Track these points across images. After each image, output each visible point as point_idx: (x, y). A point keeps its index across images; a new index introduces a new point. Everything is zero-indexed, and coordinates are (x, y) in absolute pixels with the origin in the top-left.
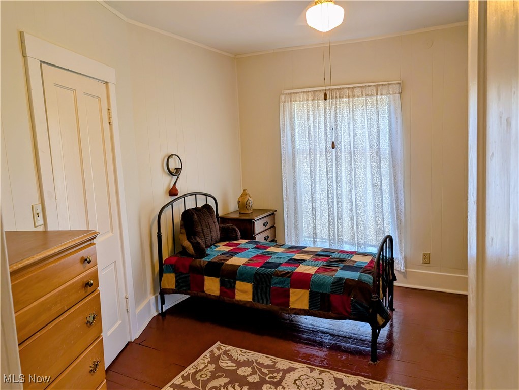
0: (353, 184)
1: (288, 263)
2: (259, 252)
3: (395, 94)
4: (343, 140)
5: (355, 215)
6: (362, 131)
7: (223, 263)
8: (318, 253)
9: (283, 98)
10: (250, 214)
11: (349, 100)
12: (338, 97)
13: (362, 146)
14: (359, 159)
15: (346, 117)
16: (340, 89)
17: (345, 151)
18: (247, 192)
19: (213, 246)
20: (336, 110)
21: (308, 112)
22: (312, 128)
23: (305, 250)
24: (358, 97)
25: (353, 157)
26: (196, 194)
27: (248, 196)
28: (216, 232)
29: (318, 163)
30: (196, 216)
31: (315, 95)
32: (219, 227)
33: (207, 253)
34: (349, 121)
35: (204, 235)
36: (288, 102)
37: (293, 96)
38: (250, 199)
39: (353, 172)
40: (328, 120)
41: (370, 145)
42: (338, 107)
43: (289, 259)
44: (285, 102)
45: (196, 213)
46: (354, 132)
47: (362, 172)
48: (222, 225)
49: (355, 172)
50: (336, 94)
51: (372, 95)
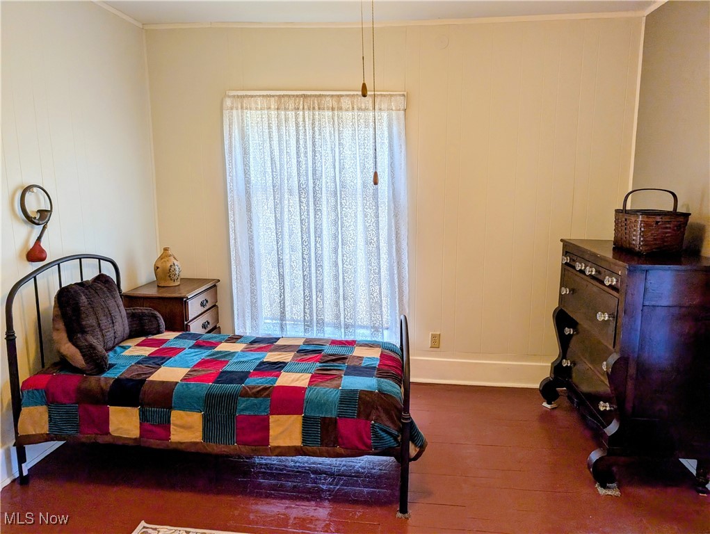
0: (340, 240)
1: (259, 370)
2: (204, 354)
3: (399, 110)
4: (323, 175)
5: (341, 284)
6: (353, 162)
7: (144, 380)
8: (300, 348)
9: (228, 102)
10: (177, 287)
11: (333, 115)
12: (316, 108)
13: (353, 184)
14: (347, 204)
15: (328, 140)
16: (320, 96)
17: (327, 191)
18: (170, 252)
19: (117, 349)
20: (313, 128)
21: (270, 127)
22: (276, 153)
23: (278, 343)
24: (347, 110)
25: (339, 201)
26: (80, 258)
27: (172, 258)
28: (122, 324)
29: (286, 207)
30: (83, 297)
31: (280, 102)
32: (127, 314)
33: (109, 362)
34: (333, 146)
35: (101, 330)
36: (237, 109)
37: (245, 101)
38: (176, 263)
39: (339, 223)
40: (301, 142)
41: (364, 183)
42: (317, 123)
43: (258, 362)
44: (232, 109)
45: (83, 292)
46: (340, 163)
47: (352, 223)
48: (131, 310)
49: (342, 223)
50: (314, 103)
51: (366, 109)
